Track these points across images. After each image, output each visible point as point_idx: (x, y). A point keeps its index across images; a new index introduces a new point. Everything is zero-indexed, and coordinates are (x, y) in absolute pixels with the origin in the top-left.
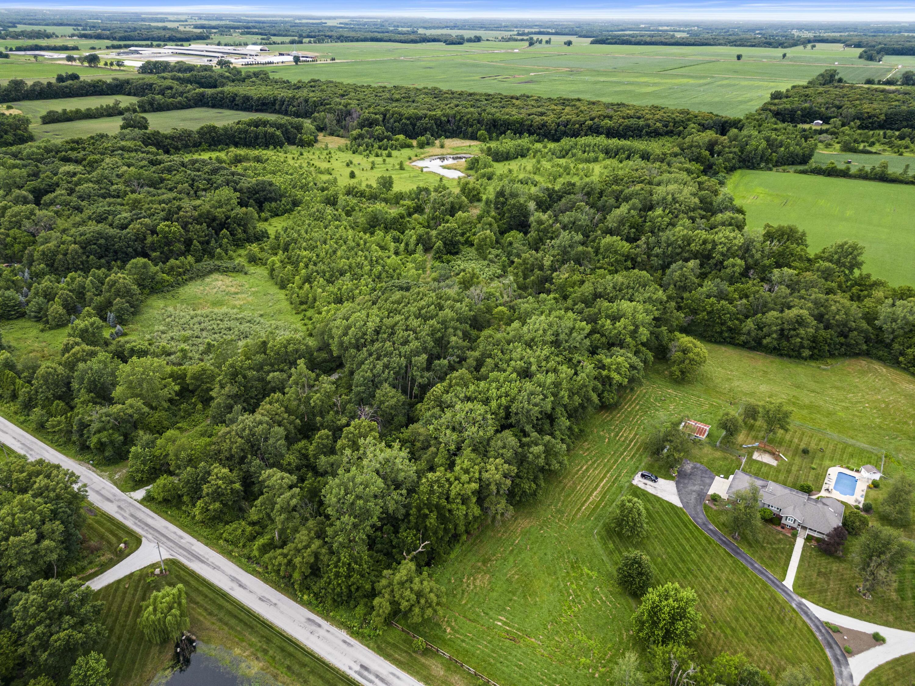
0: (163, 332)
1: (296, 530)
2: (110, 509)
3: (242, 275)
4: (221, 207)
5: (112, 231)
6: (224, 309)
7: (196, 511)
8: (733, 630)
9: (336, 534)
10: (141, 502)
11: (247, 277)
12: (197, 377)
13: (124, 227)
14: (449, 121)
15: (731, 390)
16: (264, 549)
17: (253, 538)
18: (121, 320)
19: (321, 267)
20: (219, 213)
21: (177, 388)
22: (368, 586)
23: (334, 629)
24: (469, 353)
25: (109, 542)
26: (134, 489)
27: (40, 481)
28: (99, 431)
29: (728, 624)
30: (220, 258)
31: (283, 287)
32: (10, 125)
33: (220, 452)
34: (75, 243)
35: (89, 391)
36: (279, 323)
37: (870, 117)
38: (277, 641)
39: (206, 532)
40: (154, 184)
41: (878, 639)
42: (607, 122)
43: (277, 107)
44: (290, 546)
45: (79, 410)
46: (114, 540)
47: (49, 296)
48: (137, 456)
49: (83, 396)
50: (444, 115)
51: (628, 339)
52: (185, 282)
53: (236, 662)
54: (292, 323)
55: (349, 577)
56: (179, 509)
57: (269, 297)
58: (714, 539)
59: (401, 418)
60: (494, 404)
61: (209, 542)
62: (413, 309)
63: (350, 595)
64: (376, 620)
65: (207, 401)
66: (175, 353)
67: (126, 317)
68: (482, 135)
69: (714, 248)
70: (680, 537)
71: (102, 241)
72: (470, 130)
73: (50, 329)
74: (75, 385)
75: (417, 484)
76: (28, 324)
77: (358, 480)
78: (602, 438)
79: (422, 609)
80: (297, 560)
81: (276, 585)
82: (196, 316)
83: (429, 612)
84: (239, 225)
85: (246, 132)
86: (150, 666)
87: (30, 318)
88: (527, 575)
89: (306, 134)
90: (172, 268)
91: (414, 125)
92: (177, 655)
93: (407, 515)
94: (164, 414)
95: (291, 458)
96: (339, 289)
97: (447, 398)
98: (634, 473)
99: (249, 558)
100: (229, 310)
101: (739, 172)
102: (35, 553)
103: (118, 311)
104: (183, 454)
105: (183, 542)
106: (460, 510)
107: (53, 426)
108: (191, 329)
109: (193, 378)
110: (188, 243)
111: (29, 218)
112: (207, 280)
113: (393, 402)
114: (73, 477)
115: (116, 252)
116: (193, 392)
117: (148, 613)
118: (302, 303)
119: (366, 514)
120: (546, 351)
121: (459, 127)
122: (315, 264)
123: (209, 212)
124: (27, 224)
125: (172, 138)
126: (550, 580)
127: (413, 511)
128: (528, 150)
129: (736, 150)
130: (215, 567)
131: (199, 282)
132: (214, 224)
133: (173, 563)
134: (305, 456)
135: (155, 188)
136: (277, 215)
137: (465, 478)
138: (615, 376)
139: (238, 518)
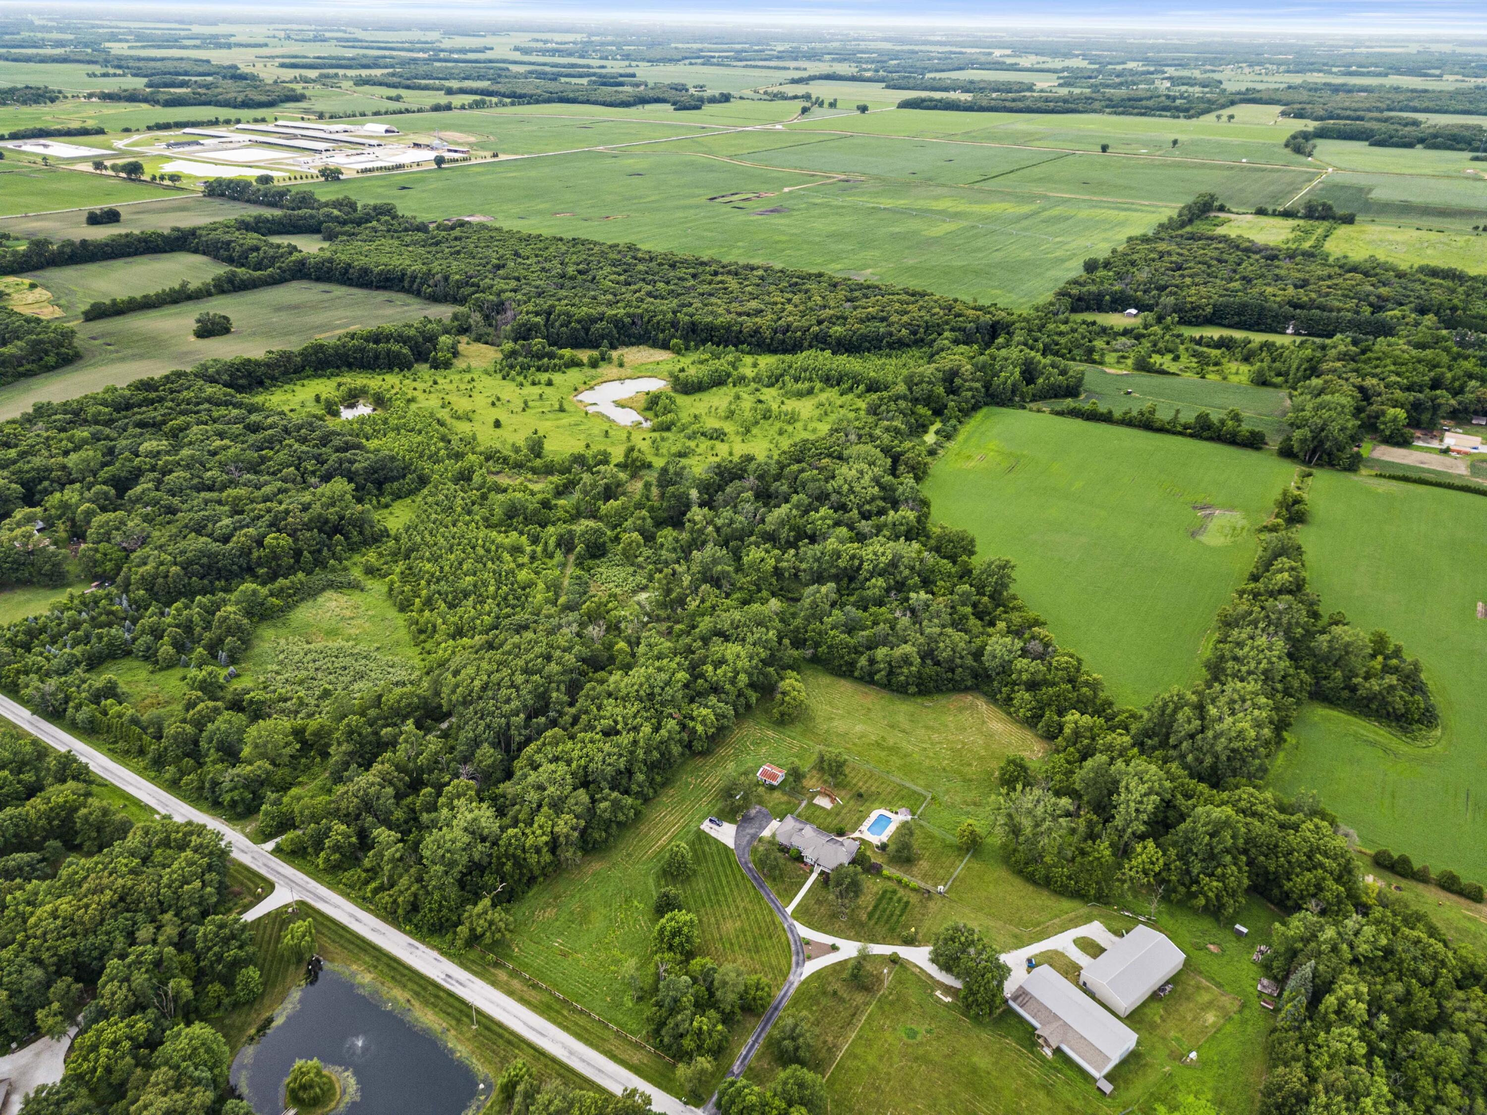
0: (277, 673)
1: (401, 876)
2: (246, 860)
3: (358, 592)
4: (333, 504)
5: (215, 546)
6: (340, 642)
7: (320, 861)
8: (732, 944)
9: (431, 879)
10: (272, 852)
11: (364, 595)
12: (317, 734)
13: (226, 539)
14: (634, 323)
15: (827, 731)
16: (376, 891)
17: (367, 882)
18: (233, 660)
19: (443, 586)
20: (332, 513)
21: (298, 746)
22: (454, 918)
23: (428, 951)
24: (567, 709)
25: (249, 888)
26: (264, 842)
27: (195, 840)
28: (231, 790)
29: (730, 940)
30: (333, 570)
31: (402, 609)
32: (51, 342)
33: (338, 809)
34: (175, 564)
35: (218, 750)
36: (396, 659)
37: (1194, 309)
38: (385, 959)
39: (328, 878)
40: (254, 468)
41: (834, 948)
42: (837, 330)
43: (406, 284)
44: (396, 888)
45: (209, 767)
46: (252, 886)
47: (157, 633)
48: (266, 813)
49: (213, 755)
50: (628, 315)
51: (727, 686)
52: (296, 604)
53: (354, 974)
54: (409, 658)
55: (440, 911)
56: (304, 858)
57: (387, 623)
58: (749, 876)
59: (499, 774)
60: (574, 765)
61: (330, 886)
62: (521, 663)
63: (441, 925)
64: (459, 943)
65: (325, 755)
66: (291, 699)
67: (238, 656)
68: (676, 344)
69: (861, 564)
70: (721, 874)
71: (205, 560)
72: (661, 336)
73: (161, 670)
74: (204, 745)
75: (499, 838)
76: (136, 664)
77: (447, 838)
78: (687, 784)
79: (493, 934)
80: (400, 899)
81: (385, 920)
82: (310, 651)
83: (498, 936)
84: (354, 526)
85: (362, 350)
86: (289, 980)
87: (137, 657)
88: (587, 908)
89: (442, 350)
90: (281, 590)
91: (587, 330)
92: (309, 971)
93: (490, 863)
94: (287, 770)
95: (399, 814)
96: (461, 617)
97: (537, 757)
98: (704, 818)
99: (364, 899)
100: (343, 643)
101: (985, 410)
102: (201, 897)
103: (230, 650)
104: (306, 812)
105: (309, 887)
106: (533, 858)
107: (187, 784)
108: (307, 669)
109: (312, 734)
110: (298, 554)
111: (118, 529)
112: (320, 600)
113: (489, 761)
114: (219, 836)
115: (219, 570)
116: (312, 745)
117: (287, 940)
118: (421, 632)
119: (452, 864)
120: (637, 706)
121: (647, 331)
122: (438, 581)
123: (320, 515)
124: (117, 537)
125: (267, 365)
126: (604, 911)
127: (494, 860)
128: (729, 375)
129: (978, 385)
130: (336, 906)
131: (310, 603)
132: (326, 528)
133: (302, 903)
134: (413, 811)
135: (256, 473)
136: (400, 497)
137: (539, 832)
138: (700, 728)
139: (355, 866)
